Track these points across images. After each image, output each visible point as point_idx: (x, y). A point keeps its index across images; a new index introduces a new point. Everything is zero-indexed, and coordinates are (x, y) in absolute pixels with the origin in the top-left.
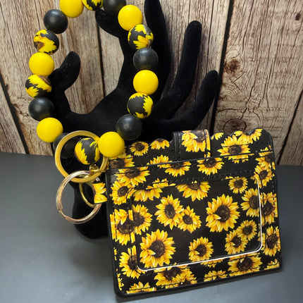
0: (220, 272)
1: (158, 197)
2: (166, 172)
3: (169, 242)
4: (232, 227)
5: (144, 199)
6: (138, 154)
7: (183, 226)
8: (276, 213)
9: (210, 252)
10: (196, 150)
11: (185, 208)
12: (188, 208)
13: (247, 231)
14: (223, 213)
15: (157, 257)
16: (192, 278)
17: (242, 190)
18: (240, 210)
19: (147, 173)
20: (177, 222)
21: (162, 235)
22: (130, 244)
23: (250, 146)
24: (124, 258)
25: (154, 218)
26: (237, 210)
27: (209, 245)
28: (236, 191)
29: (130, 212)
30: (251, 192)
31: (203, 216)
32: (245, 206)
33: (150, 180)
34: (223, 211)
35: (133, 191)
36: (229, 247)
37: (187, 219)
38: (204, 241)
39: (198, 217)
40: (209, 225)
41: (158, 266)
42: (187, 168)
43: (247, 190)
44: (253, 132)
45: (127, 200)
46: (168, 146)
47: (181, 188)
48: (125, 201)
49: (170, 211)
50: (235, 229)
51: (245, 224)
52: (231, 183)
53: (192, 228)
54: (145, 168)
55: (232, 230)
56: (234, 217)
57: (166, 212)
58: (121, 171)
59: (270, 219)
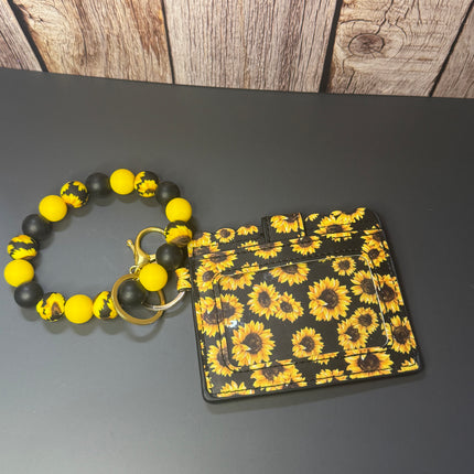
0: (336, 372)
1: (249, 284)
2: (256, 254)
3: (267, 335)
4: (344, 315)
5: (234, 288)
6: (224, 240)
7: (281, 315)
8: (401, 300)
9: (319, 346)
10: (288, 230)
11: (282, 294)
12: (286, 293)
13: (366, 320)
14: (329, 298)
15: (253, 352)
16: (299, 379)
17: (349, 272)
18: (350, 294)
19: (234, 258)
20: (274, 310)
21: (258, 327)
22: (219, 336)
23: (352, 225)
24: (213, 353)
25: (247, 308)
26: (347, 295)
27: (317, 338)
28: (342, 273)
29: (218, 299)
30: (361, 274)
31: (305, 302)
32: (357, 291)
33: (238, 265)
34: (329, 296)
35: (220, 276)
36: (344, 341)
37: (286, 307)
38: (311, 332)
39: (299, 304)
40: (313, 312)
41: (255, 363)
42: (279, 249)
43: (356, 271)
44: (355, 211)
45: (214, 286)
46: (257, 231)
47: (275, 273)
48: (211, 287)
49: (264, 299)
50: (348, 317)
51: (360, 312)
52: (335, 265)
53: (293, 317)
54: (231, 252)
55: (344, 319)
56: (345, 302)
57: (259, 300)
58: (206, 256)
59: (394, 307)
